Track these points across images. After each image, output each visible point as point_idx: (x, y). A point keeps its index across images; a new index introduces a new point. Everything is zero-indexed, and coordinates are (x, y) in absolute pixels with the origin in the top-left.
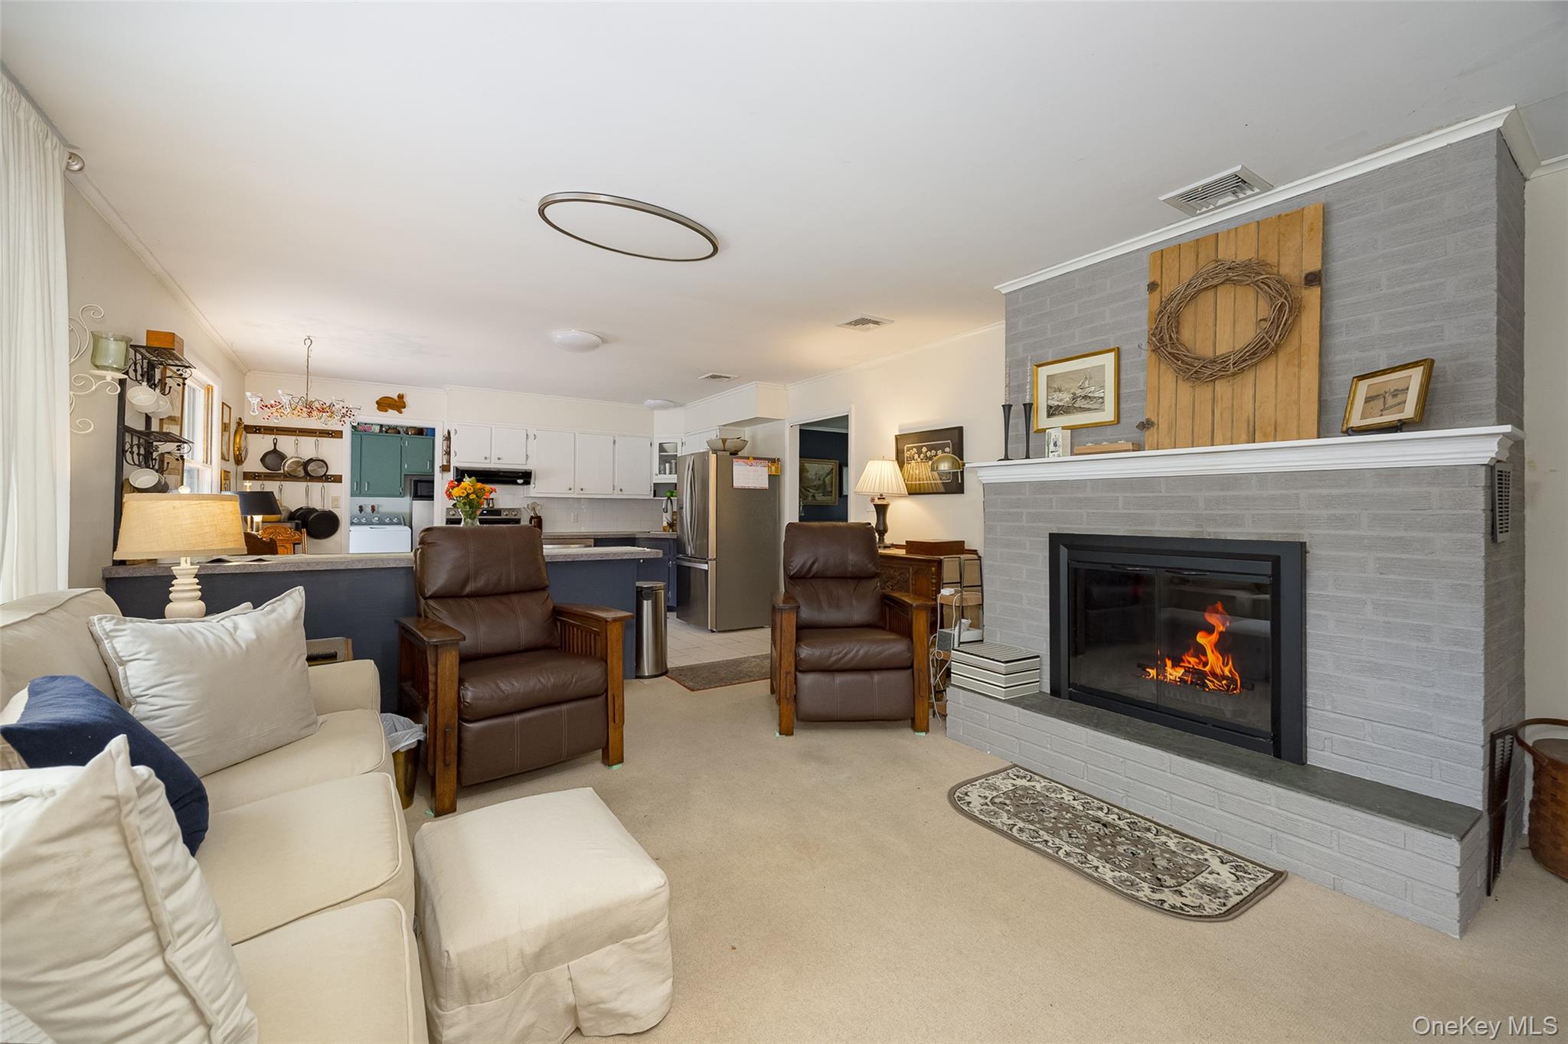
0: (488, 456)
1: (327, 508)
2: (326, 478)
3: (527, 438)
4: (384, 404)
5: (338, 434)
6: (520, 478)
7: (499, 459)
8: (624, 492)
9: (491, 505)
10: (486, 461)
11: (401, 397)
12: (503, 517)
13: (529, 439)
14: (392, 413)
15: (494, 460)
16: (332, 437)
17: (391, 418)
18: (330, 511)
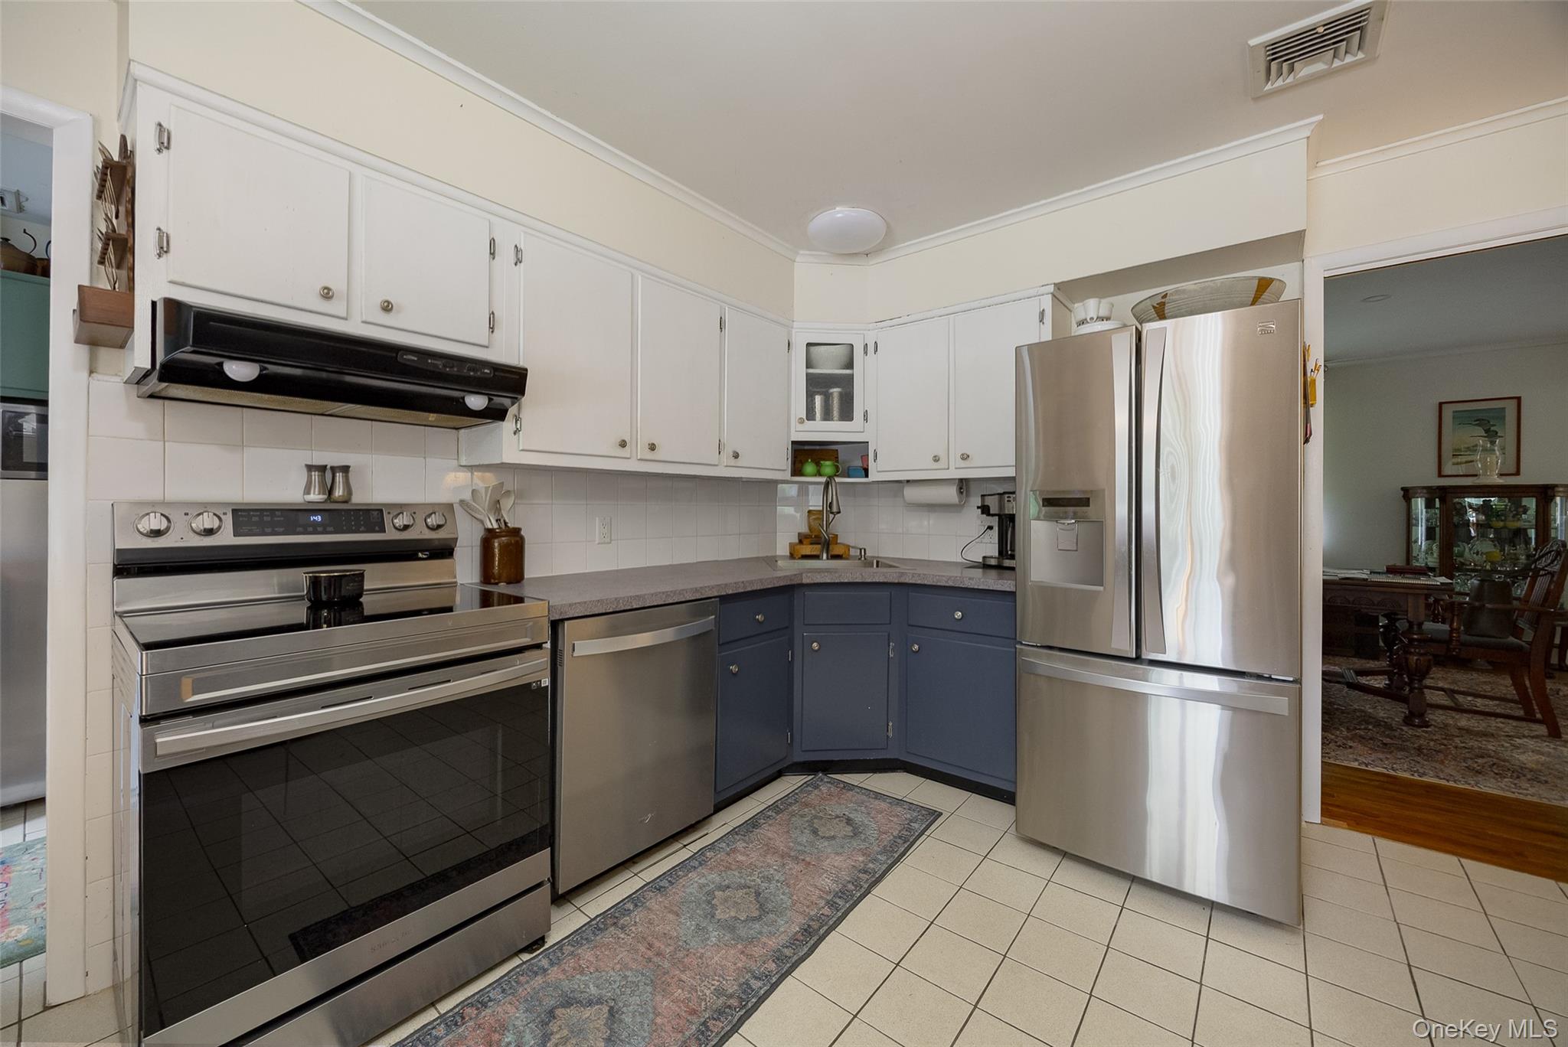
0: (338, 285)
7: (385, 307)
8: (740, 462)
9: (339, 492)
13: (498, 260)
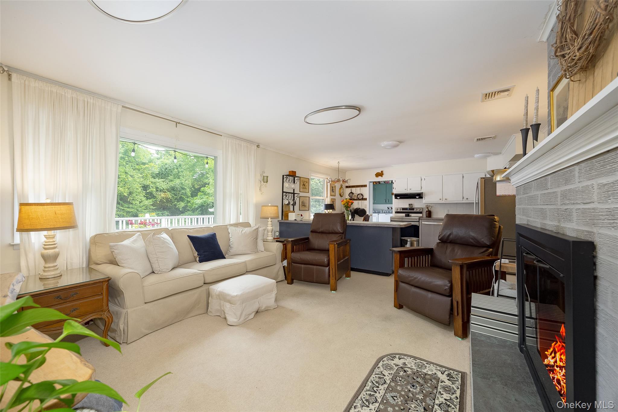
1: (363, 208)
2: (363, 199)
3: (421, 180)
4: (378, 175)
5: (365, 186)
6: (417, 196)
7: (410, 189)
8: (468, 200)
9: (411, 206)
10: (405, 190)
11: (382, 172)
12: (415, 211)
13: (422, 180)
14: (380, 177)
15: (409, 190)
16: (365, 187)
17: (380, 179)
18: (363, 209)
